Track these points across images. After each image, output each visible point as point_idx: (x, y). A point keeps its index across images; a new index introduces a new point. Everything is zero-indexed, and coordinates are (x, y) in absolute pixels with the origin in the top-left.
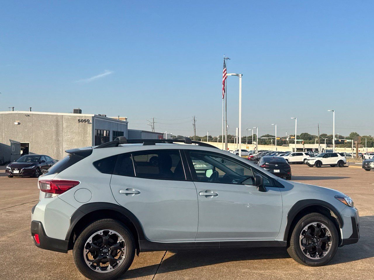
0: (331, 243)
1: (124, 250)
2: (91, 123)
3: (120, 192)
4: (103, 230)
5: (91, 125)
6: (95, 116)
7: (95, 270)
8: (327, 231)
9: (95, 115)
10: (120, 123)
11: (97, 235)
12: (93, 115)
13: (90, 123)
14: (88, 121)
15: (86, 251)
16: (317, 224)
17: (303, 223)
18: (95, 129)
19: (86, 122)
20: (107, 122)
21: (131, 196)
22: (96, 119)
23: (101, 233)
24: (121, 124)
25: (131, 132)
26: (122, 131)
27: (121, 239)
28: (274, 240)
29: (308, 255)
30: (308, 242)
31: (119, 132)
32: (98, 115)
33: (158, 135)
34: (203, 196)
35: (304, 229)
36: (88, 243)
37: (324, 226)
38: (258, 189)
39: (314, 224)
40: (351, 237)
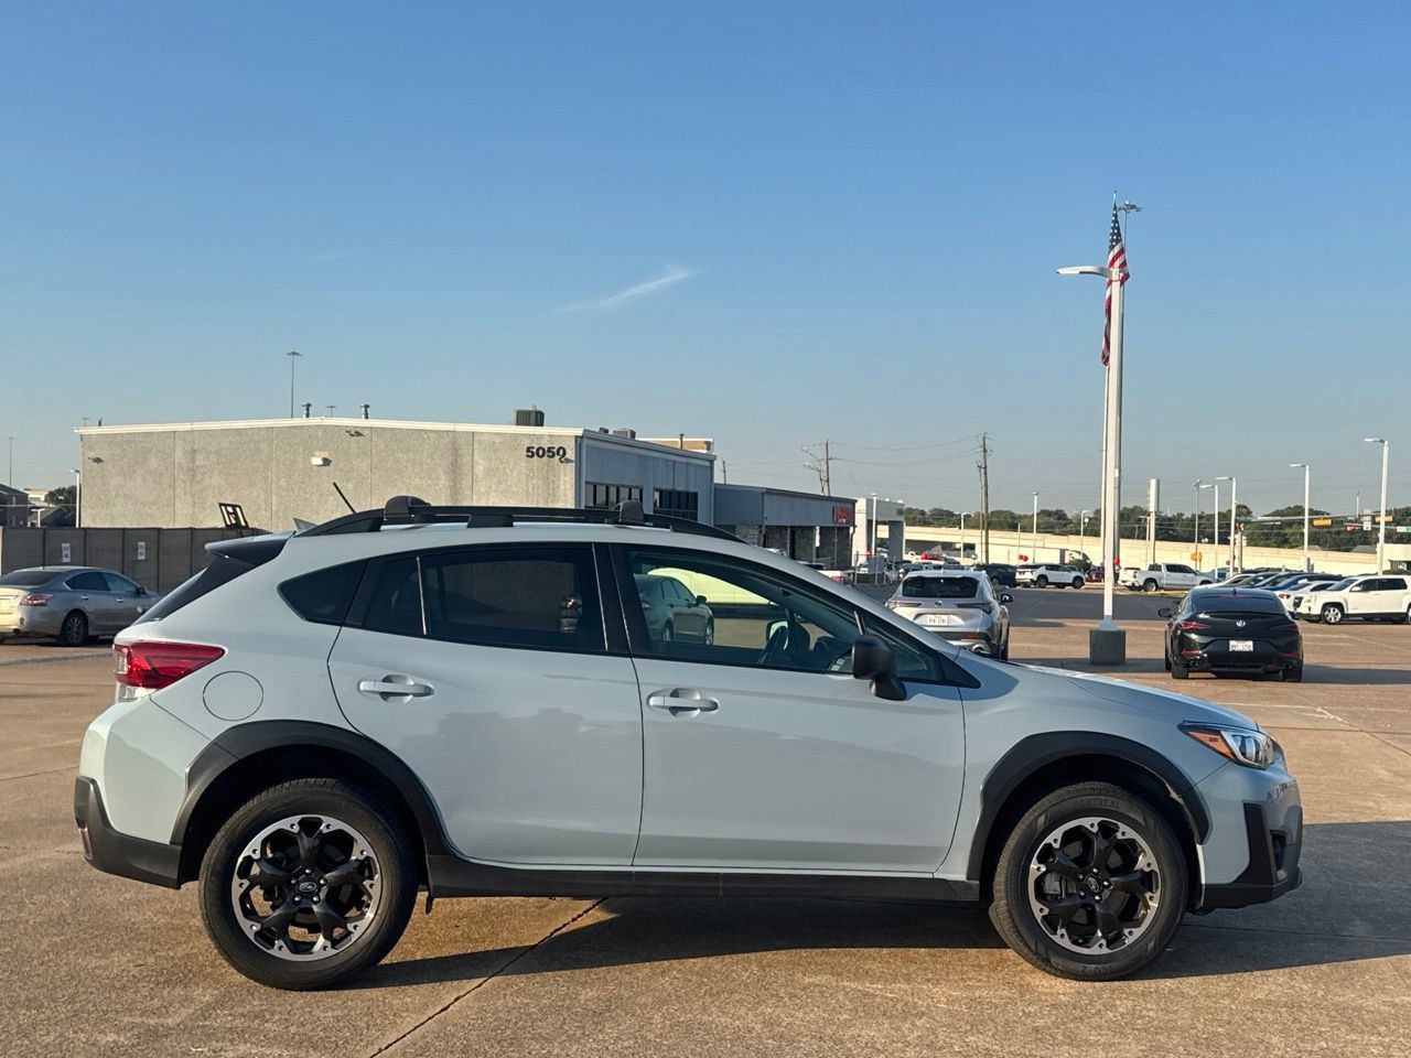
0: (1157, 895)
1: (371, 886)
2: (571, 461)
3: (362, 687)
5: (571, 468)
6: (587, 435)
7: (270, 952)
8: (1142, 849)
9: (585, 430)
10: (684, 460)
11: (279, 833)
12: (580, 432)
13: (568, 461)
14: (561, 452)
15: (241, 885)
16: (1101, 824)
17: (1042, 819)
18: (586, 483)
19: (553, 456)
20: (632, 454)
21: (401, 701)
22: (587, 446)
23: (292, 826)
24: (687, 464)
25: (725, 494)
26: (691, 490)
27: (362, 849)
28: (930, 876)
29: (1062, 936)
30: (1067, 888)
31: (679, 493)
32: (597, 430)
33: (833, 504)
34: (660, 710)
35: (1048, 840)
36: (248, 858)
37: (1128, 832)
38: (874, 688)
39: (1087, 822)
40: (1240, 880)
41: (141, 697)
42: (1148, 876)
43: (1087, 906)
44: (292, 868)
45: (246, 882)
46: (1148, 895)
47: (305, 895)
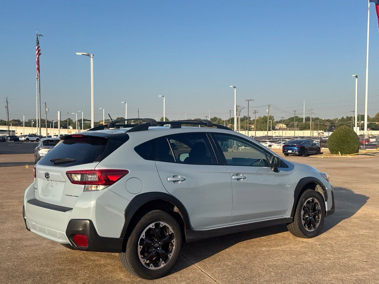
0: (321, 215)
1: (173, 242)
3: (169, 179)
4: (154, 223)
7: (149, 268)
8: (318, 204)
11: (150, 229)
15: (140, 248)
16: (312, 199)
17: (304, 199)
21: (178, 183)
27: (171, 230)
28: (283, 217)
29: (307, 228)
34: (235, 180)
35: (304, 205)
36: (142, 239)
37: (316, 201)
38: (273, 169)
39: (310, 199)
40: (331, 209)
41: (102, 189)
42: (319, 210)
43: (310, 220)
44: (152, 240)
45: (142, 247)
46: (319, 215)
47: (156, 248)
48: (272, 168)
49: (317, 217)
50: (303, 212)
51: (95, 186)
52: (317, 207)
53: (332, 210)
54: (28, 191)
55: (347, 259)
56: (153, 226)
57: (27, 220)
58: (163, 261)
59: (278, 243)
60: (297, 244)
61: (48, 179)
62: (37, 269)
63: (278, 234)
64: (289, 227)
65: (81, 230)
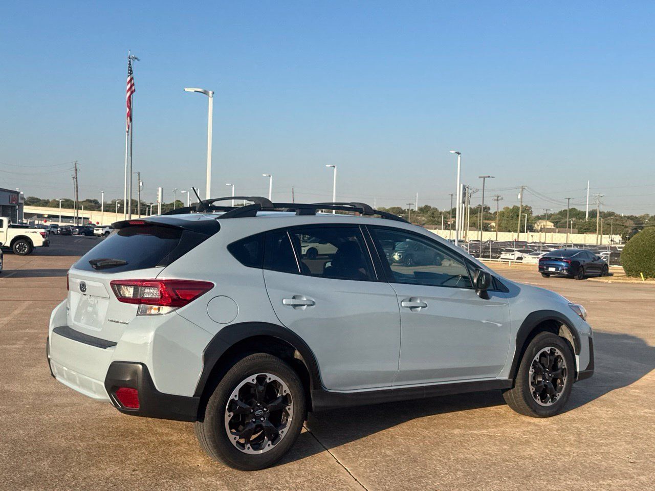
0: (566, 378)
1: (289, 409)
3: (284, 301)
4: (256, 375)
7: (244, 451)
8: (562, 359)
11: (247, 384)
15: (229, 416)
16: (551, 349)
17: (535, 349)
21: (301, 309)
27: (285, 389)
28: (494, 379)
29: (539, 399)
33: (9, 194)
34: (406, 308)
35: (535, 358)
36: (233, 400)
37: (558, 352)
38: (478, 294)
39: (547, 349)
40: (587, 369)
41: (167, 312)
42: (563, 370)
43: (545, 386)
44: (250, 404)
45: (232, 414)
46: (563, 378)
47: (257, 418)
48: (477, 291)
49: (559, 381)
50: (532, 371)
51: (157, 307)
52: (559, 364)
53: (588, 371)
54: (57, 313)
55: (600, 457)
56: (253, 380)
57: (51, 361)
58: (269, 440)
59: (485, 423)
60: (517, 427)
61: (85, 293)
62: (64, 444)
63: (489, 408)
64: (506, 395)
65: (128, 379)
